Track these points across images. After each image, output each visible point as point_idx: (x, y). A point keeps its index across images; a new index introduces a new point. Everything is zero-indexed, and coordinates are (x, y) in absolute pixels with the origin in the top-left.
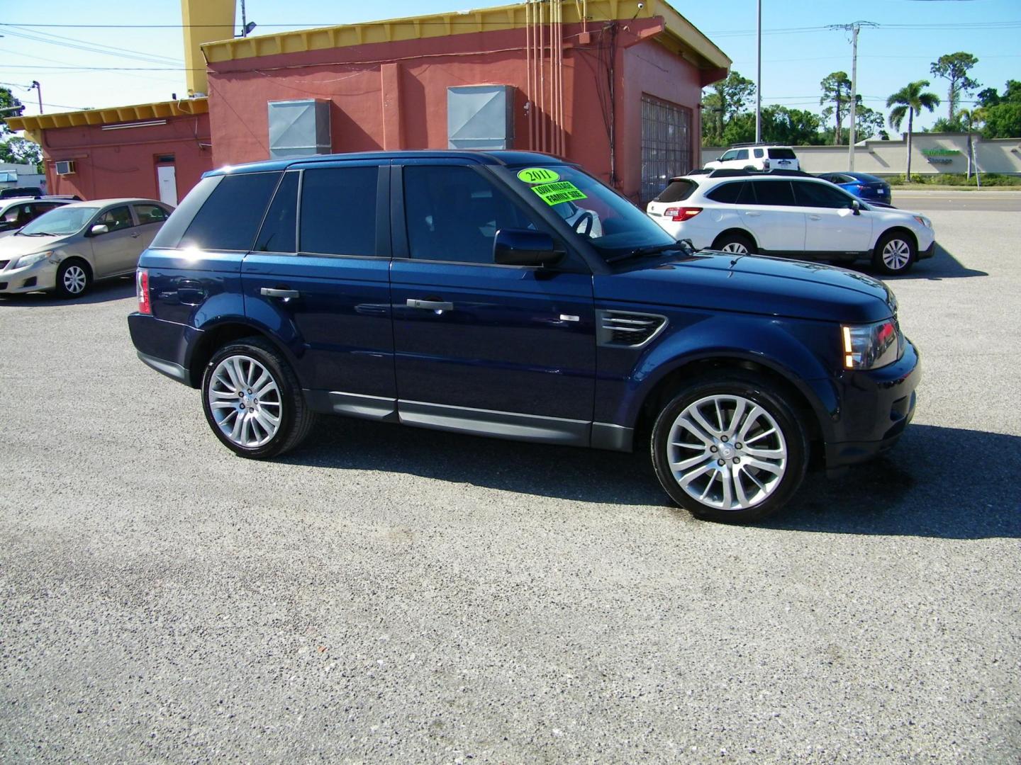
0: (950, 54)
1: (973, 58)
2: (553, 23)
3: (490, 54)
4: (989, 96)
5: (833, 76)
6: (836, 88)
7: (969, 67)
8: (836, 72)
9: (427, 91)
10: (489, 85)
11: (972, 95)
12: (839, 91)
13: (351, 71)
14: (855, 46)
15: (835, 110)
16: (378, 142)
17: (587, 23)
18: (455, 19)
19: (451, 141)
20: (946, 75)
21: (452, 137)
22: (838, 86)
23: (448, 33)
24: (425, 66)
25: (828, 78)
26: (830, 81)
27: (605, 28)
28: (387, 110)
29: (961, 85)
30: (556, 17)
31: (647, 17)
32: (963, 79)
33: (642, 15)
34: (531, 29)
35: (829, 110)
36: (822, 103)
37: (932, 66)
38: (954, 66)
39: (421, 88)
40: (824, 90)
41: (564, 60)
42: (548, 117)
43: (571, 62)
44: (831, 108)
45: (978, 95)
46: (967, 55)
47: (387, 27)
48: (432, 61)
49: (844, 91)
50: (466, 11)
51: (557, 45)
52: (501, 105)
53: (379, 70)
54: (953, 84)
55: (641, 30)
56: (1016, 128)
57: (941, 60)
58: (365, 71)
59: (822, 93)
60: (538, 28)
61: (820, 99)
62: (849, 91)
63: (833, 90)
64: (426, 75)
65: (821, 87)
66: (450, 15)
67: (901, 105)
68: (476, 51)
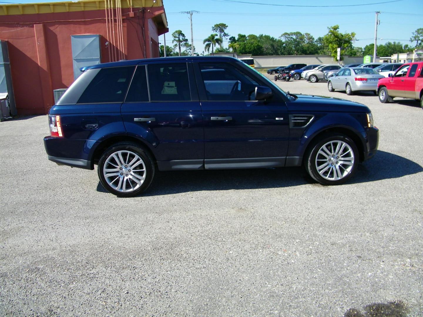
0: (218, 24)
1: (226, 25)
2: (118, 8)
3: (88, 21)
4: (233, 39)
5: (176, 32)
6: (178, 37)
7: (225, 29)
8: (177, 30)
9: (58, 37)
10: (88, 34)
11: (227, 39)
12: (179, 38)
13: (17, 27)
14: (191, 20)
15: (178, 45)
16: (35, 61)
17: (133, 8)
18: (70, 4)
19: (74, 59)
20: (218, 31)
21: (75, 58)
22: (179, 36)
23: (68, 11)
24: (57, 26)
25: (175, 33)
26: (176, 34)
27: (140, 10)
28: (39, 46)
29: (223, 35)
30: (119, 5)
31: (157, 6)
32: (223, 33)
33: (155, 6)
34: (108, 10)
35: (176, 45)
36: (173, 43)
37: (212, 28)
38: (220, 28)
39: (55, 36)
40: (173, 37)
41: (123, 24)
42: (117, 49)
43: (126, 24)
44: (176, 44)
45: (229, 39)
46: (224, 24)
47: (36, 7)
48: (60, 23)
49: (181, 38)
50: (76, 1)
51: (119, 17)
52: (97, 43)
53: (33, 27)
54: (220, 35)
55: (155, 12)
56: (243, 51)
57: (215, 26)
58: (25, 28)
59: (173, 39)
60: (111, 10)
61: (172, 41)
62: (183, 38)
63: (177, 37)
64: (58, 30)
65: (172, 36)
66: (68, 2)
67: (209, 43)
68: (82, 19)
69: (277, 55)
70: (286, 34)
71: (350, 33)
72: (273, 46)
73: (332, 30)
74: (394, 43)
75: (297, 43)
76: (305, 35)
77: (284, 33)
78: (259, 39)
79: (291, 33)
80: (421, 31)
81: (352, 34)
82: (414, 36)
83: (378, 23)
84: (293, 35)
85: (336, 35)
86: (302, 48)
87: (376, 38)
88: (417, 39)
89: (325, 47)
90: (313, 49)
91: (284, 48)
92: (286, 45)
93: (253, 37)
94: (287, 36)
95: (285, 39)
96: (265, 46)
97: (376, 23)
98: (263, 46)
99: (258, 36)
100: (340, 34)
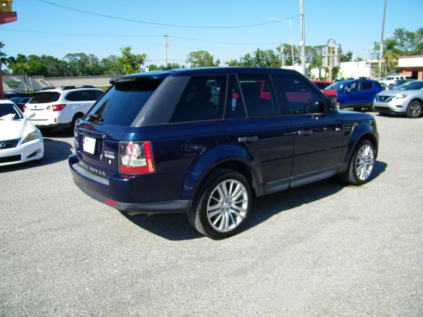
4: (12, 60)
7: (2, 47)
31: (8, 11)
33: (4, 11)
55: (5, 18)
69: (63, 76)
70: (70, 55)
71: (141, 54)
72: (57, 67)
73: (125, 51)
74: (174, 64)
75: (82, 64)
76: (89, 56)
77: (67, 54)
78: (42, 60)
79: (74, 54)
80: (193, 54)
81: (144, 55)
82: (189, 58)
83: (167, 45)
84: (76, 56)
85: (129, 56)
86: (88, 69)
87: (166, 59)
88: (191, 61)
89: (110, 68)
90: (98, 70)
91: (70, 69)
92: (71, 66)
93: (34, 58)
94: (71, 57)
95: (69, 60)
96: (50, 67)
97: (165, 46)
98: (48, 67)
99: (40, 56)
100: (133, 55)
